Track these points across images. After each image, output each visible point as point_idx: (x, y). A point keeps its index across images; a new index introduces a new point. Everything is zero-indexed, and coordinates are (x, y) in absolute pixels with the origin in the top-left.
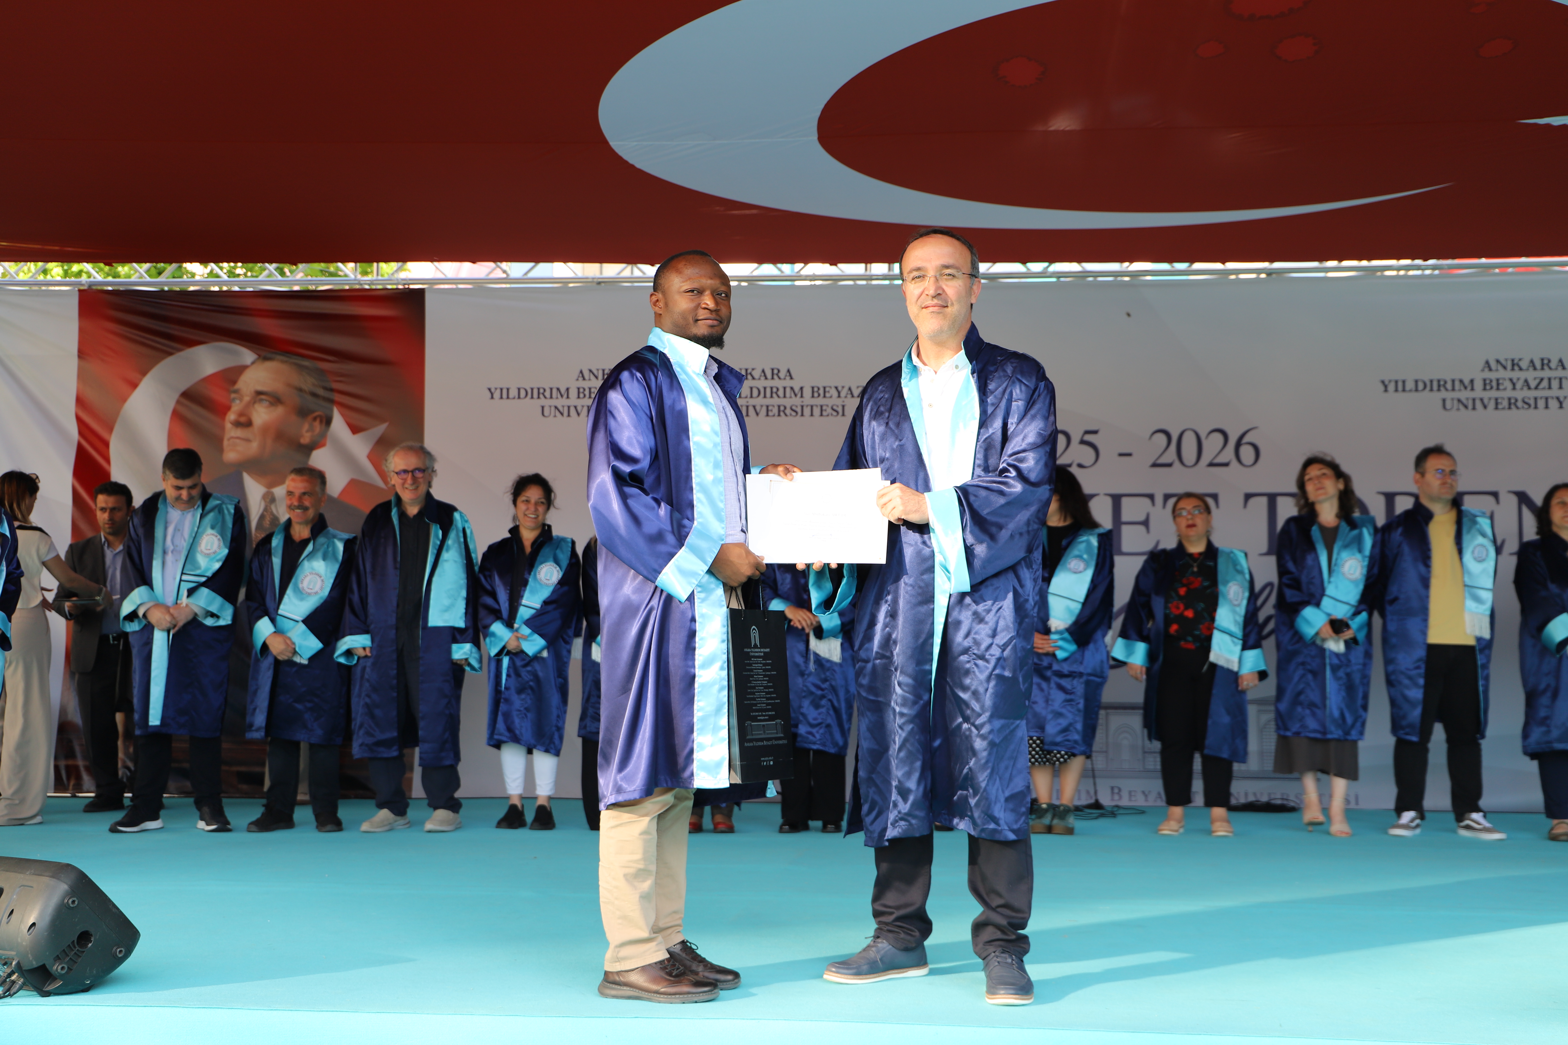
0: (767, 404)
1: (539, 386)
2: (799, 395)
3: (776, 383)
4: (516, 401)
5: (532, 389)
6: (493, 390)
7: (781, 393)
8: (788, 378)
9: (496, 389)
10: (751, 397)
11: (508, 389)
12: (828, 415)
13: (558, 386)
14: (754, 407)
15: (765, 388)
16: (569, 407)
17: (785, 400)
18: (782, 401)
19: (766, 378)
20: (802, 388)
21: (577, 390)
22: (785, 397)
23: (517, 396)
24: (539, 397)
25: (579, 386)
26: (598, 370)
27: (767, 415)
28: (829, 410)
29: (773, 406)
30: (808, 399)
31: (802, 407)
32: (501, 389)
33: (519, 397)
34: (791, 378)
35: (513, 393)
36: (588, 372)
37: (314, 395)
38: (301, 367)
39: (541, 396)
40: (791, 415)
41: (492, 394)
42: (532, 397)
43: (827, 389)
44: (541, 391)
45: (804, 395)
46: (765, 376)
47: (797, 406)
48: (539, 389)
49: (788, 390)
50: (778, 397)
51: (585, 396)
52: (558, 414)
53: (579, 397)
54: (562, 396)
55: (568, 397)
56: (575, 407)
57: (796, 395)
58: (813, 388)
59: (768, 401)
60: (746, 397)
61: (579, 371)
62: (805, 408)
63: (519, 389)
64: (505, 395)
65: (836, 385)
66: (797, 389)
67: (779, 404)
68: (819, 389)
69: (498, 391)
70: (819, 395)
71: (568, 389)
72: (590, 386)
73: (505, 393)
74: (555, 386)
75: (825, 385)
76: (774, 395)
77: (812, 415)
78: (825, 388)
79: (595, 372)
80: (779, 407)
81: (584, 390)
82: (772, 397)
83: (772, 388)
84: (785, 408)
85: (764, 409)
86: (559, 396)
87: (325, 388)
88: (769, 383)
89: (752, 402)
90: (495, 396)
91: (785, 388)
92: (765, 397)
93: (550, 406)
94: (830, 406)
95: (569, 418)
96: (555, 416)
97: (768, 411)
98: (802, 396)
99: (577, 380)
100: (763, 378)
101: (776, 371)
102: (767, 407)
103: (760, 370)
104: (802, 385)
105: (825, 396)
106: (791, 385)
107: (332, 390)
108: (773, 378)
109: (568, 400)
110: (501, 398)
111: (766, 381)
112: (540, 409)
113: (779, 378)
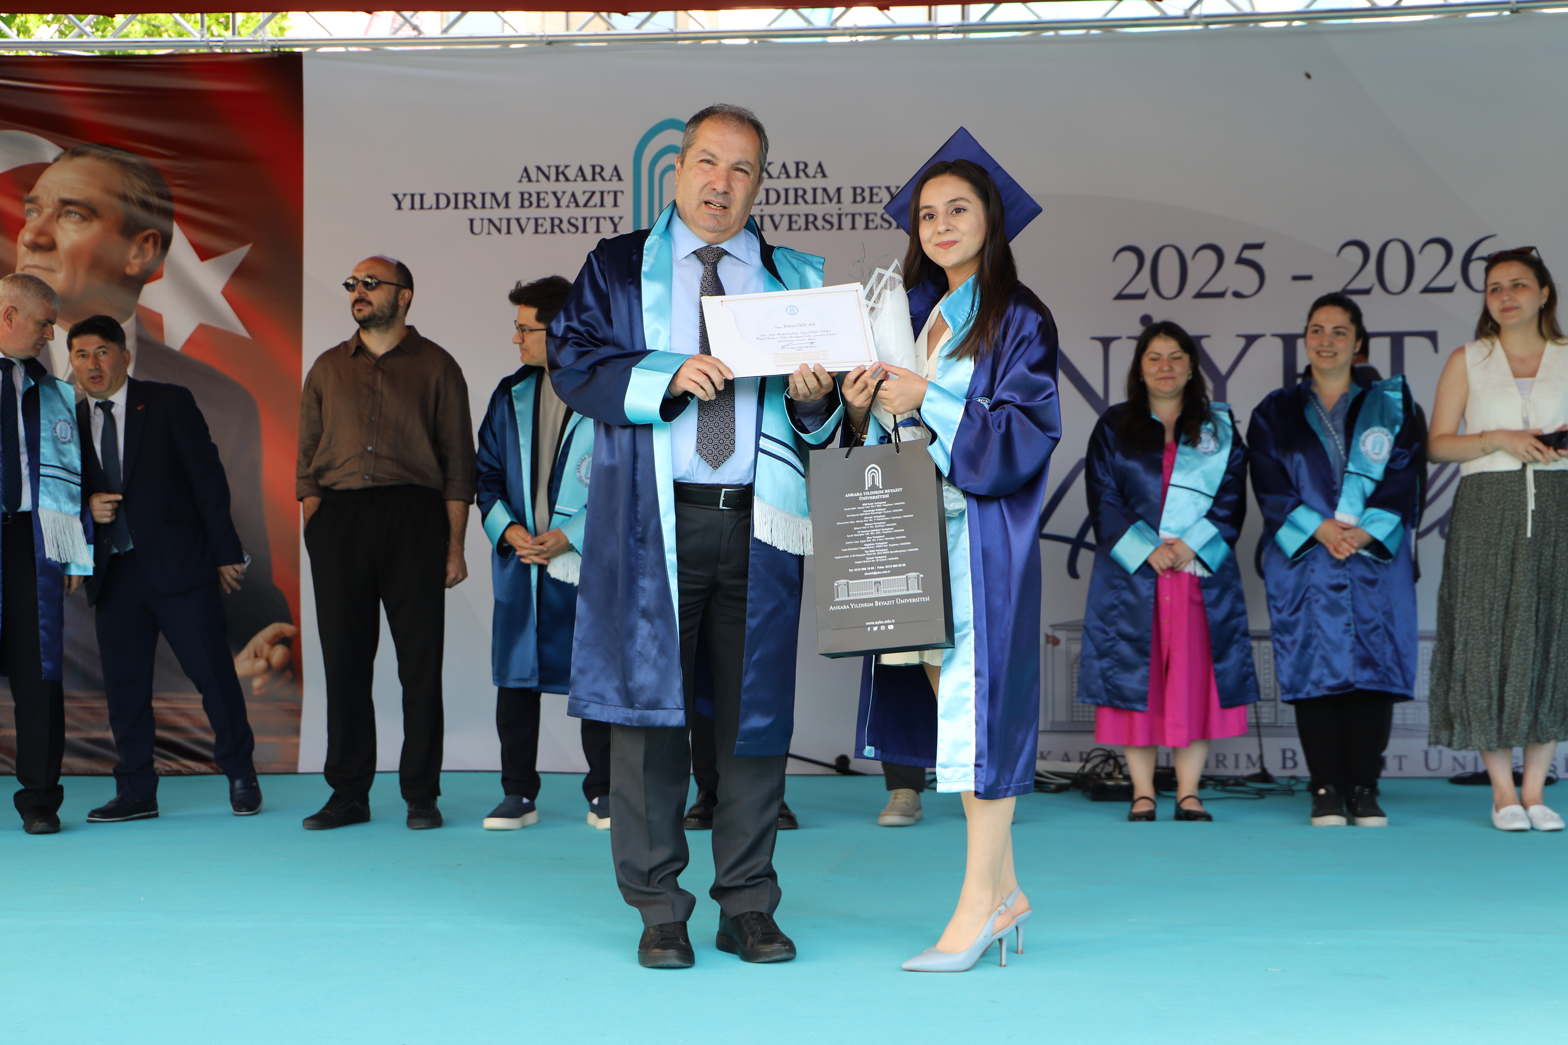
0: (790, 213)
1: (465, 191)
2: (835, 200)
3: (803, 183)
4: (434, 212)
5: (456, 195)
6: (400, 197)
7: (809, 197)
8: (819, 175)
9: (405, 195)
10: (767, 203)
11: (422, 196)
12: (876, 228)
13: (492, 191)
14: (771, 217)
15: (787, 190)
16: (509, 220)
17: (815, 206)
18: (811, 209)
19: (788, 176)
20: (839, 190)
21: (519, 196)
22: (815, 202)
23: (434, 206)
24: (466, 207)
25: (522, 190)
26: (549, 167)
27: (790, 229)
28: (878, 221)
29: (799, 215)
30: (847, 205)
31: (840, 216)
32: (413, 196)
33: (438, 207)
34: (824, 176)
35: (430, 201)
36: (536, 169)
37: (145, 205)
38: (125, 166)
39: (469, 205)
40: (823, 228)
41: (399, 203)
42: (456, 207)
43: (875, 191)
44: (470, 197)
45: (842, 200)
46: (787, 172)
47: (832, 216)
48: (465, 195)
49: (819, 193)
50: (806, 202)
51: (531, 204)
52: (493, 230)
53: (522, 206)
54: (499, 205)
55: (507, 206)
56: (518, 220)
57: (830, 200)
58: (855, 189)
59: (791, 209)
60: (760, 204)
61: (522, 169)
62: (843, 217)
63: (438, 195)
64: (417, 204)
65: (888, 185)
66: (832, 192)
67: (807, 212)
68: (863, 190)
69: (409, 198)
70: (864, 199)
71: (507, 195)
72: (538, 190)
73: (417, 202)
74: (488, 190)
75: (872, 185)
76: (800, 200)
77: (853, 228)
78: (871, 189)
79: (546, 170)
80: (807, 216)
81: (530, 195)
82: (796, 202)
83: (796, 190)
84: (816, 218)
85: (786, 219)
86: (495, 205)
87: (161, 196)
88: (792, 183)
89: (768, 210)
90: (403, 205)
91: (815, 190)
92: (787, 202)
93: (482, 220)
94: (879, 215)
95: (509, 236)
96: (489, 233)
97: (790, 222)
98: (839, 202)
99: (520, 181)
100: (783, 176)
101: (802, 166)
102: (790, 216)
103: (781, 165)
104: (839, 186)
105: (871, 201)
106: (824, 186)
107: (170, 198)
108: (797, 176)
109: (507, 210)
110: (413, 208)
111: (789, 180)
112: (469, 222)
113: (807, 176)
